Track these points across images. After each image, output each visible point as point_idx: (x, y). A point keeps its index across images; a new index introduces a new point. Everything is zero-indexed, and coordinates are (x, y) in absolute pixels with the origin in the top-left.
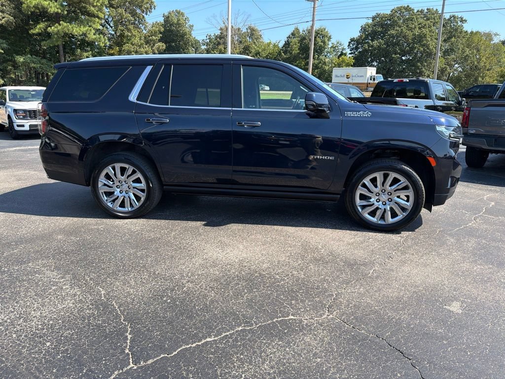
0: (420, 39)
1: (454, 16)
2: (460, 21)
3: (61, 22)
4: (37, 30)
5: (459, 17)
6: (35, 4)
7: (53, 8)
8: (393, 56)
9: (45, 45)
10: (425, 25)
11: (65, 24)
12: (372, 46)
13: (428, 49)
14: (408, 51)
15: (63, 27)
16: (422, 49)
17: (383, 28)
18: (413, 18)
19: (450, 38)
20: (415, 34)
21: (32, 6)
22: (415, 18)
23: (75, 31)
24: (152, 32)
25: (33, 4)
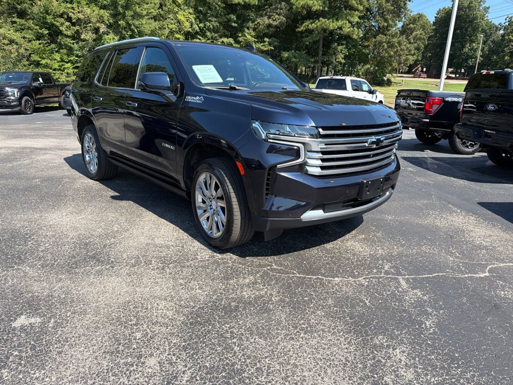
3: (320, 19)
4: (302, 28)
6: (303, 5)
7: (317, 6)
9: (307, 41)
11: (324, 20)
15: (323, 22)
21: (300, 7)
23: (331, 25)
24: (410, 20)
25: (301, 4)
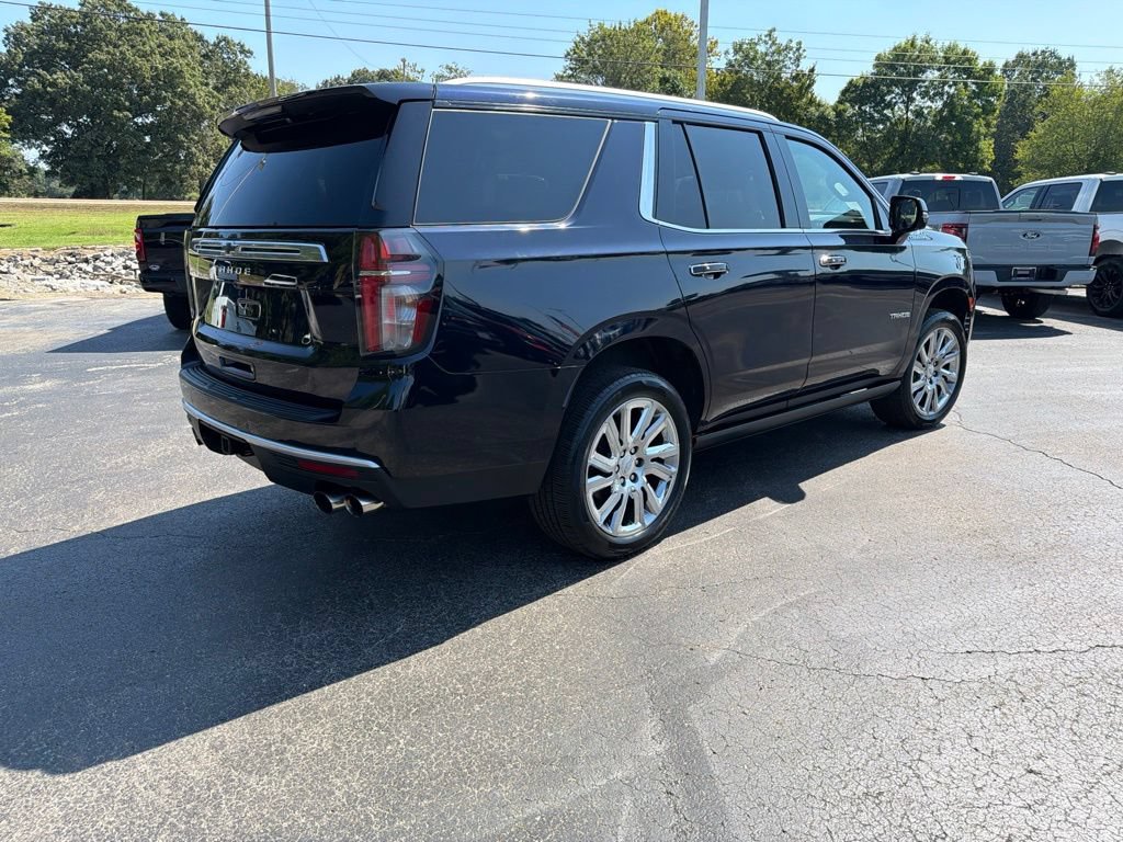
0: (171, 79)
1: (225, 39)
2: (241, 53)
5: (237, 42)
8: (115, 113)
10: (173, 50)
12: (54, 84)
13: (193, 103)
14: (147, 103)
16: (181, 103)
17: (71, 42)
18: (142, 29)
19: (226, 85)
20: (157, 68)
22: (147, 31)
